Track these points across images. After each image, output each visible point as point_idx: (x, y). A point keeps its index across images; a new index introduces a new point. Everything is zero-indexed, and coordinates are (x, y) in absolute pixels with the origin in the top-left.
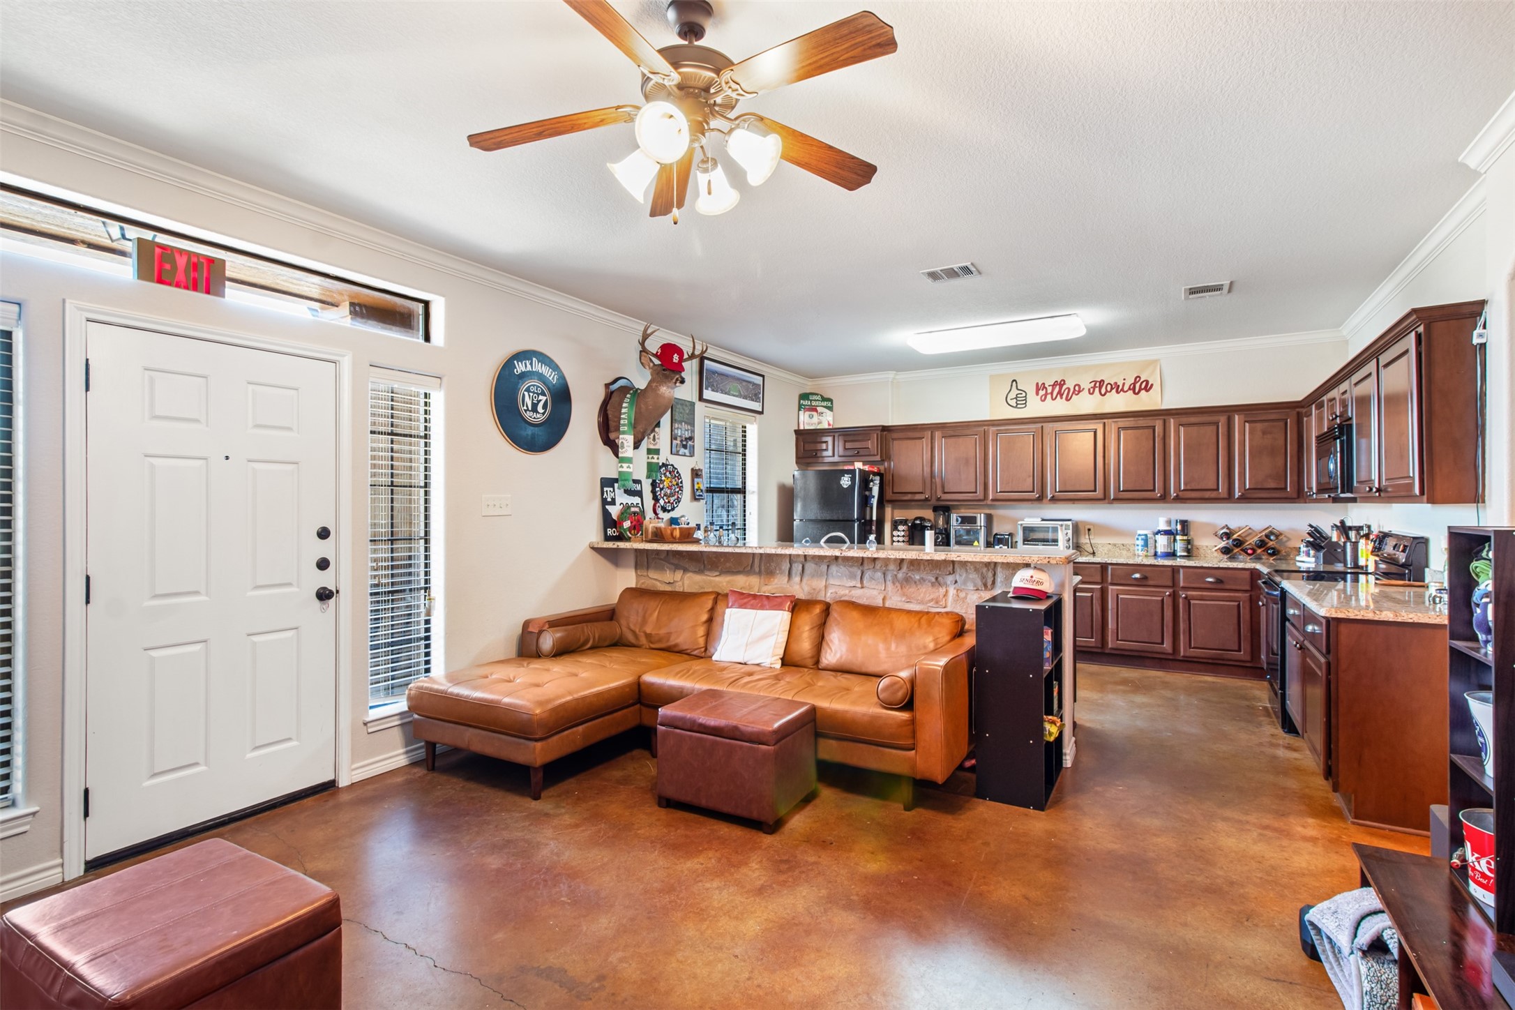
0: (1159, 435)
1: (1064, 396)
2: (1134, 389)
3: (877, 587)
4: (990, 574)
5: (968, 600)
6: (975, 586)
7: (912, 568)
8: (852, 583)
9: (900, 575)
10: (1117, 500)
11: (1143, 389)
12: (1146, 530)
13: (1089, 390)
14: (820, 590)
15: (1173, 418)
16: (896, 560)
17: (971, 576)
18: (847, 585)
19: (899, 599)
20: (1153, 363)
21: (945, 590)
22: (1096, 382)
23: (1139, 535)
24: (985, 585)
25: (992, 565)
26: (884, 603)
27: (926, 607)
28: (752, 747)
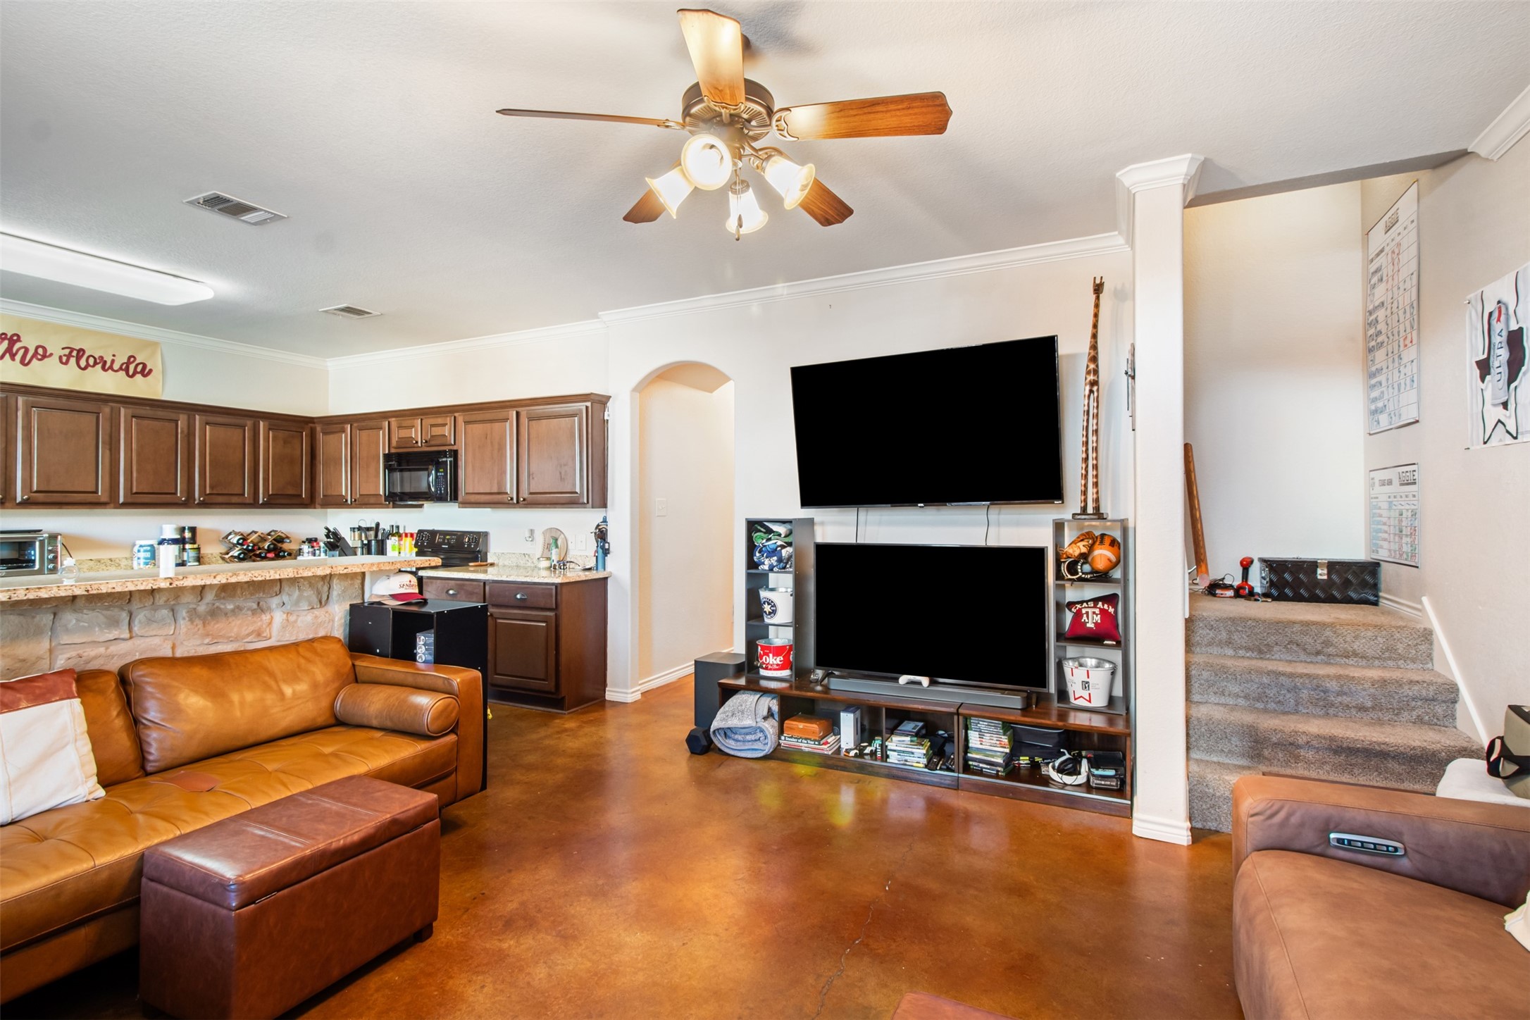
0: (182, 432)
1: (18, 357)
2: (127, 370)
3: (160, 632)
4: (326, 588)
5: (299, 623)
6: (310, 604)
7: (223, 594)
8: (114, 634)
9: (202, 608)
10: (126, 505)
11: (138, 373)
12: (152, 539)
13: (60, 358)
14: (39, 658)
15: (198, 415)
16: (194, 587)
17: (305, 594)
18: (101, 639)
19: (198, 642)
20: (152, 345)
21: (268, 617)
22: (72, 350)
23: (141, 546)
24: (321, 602)
25: (328, 578)
26: (173, 653)
27: (241, 644)
28: (414, 835)
